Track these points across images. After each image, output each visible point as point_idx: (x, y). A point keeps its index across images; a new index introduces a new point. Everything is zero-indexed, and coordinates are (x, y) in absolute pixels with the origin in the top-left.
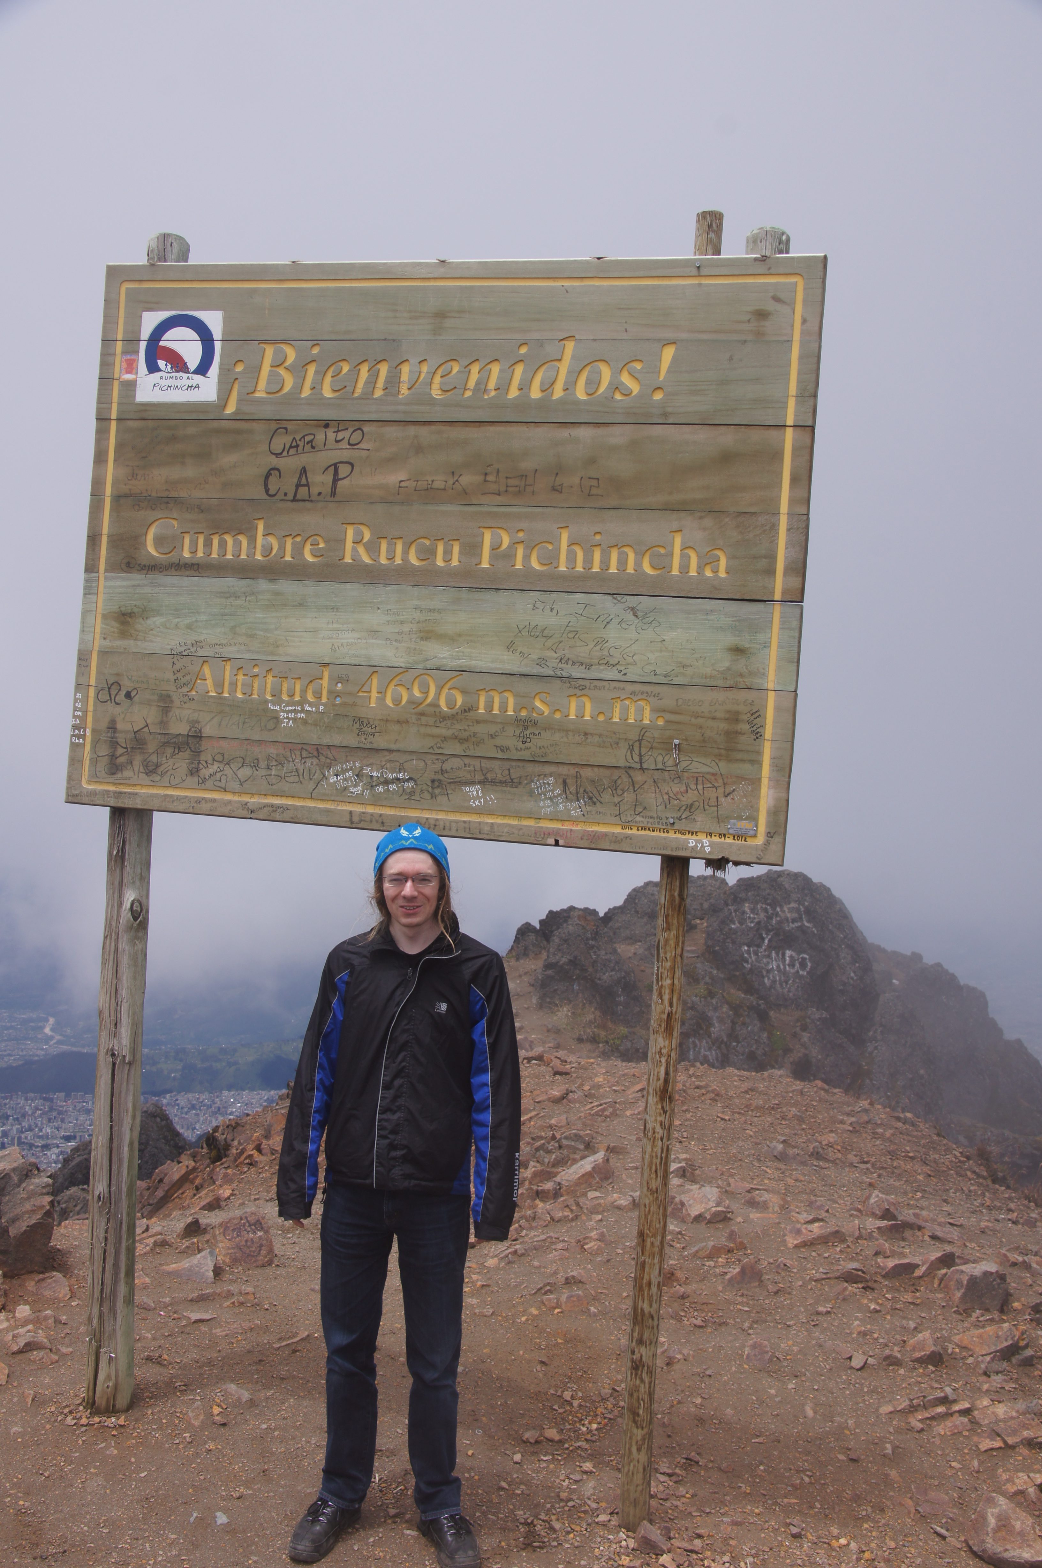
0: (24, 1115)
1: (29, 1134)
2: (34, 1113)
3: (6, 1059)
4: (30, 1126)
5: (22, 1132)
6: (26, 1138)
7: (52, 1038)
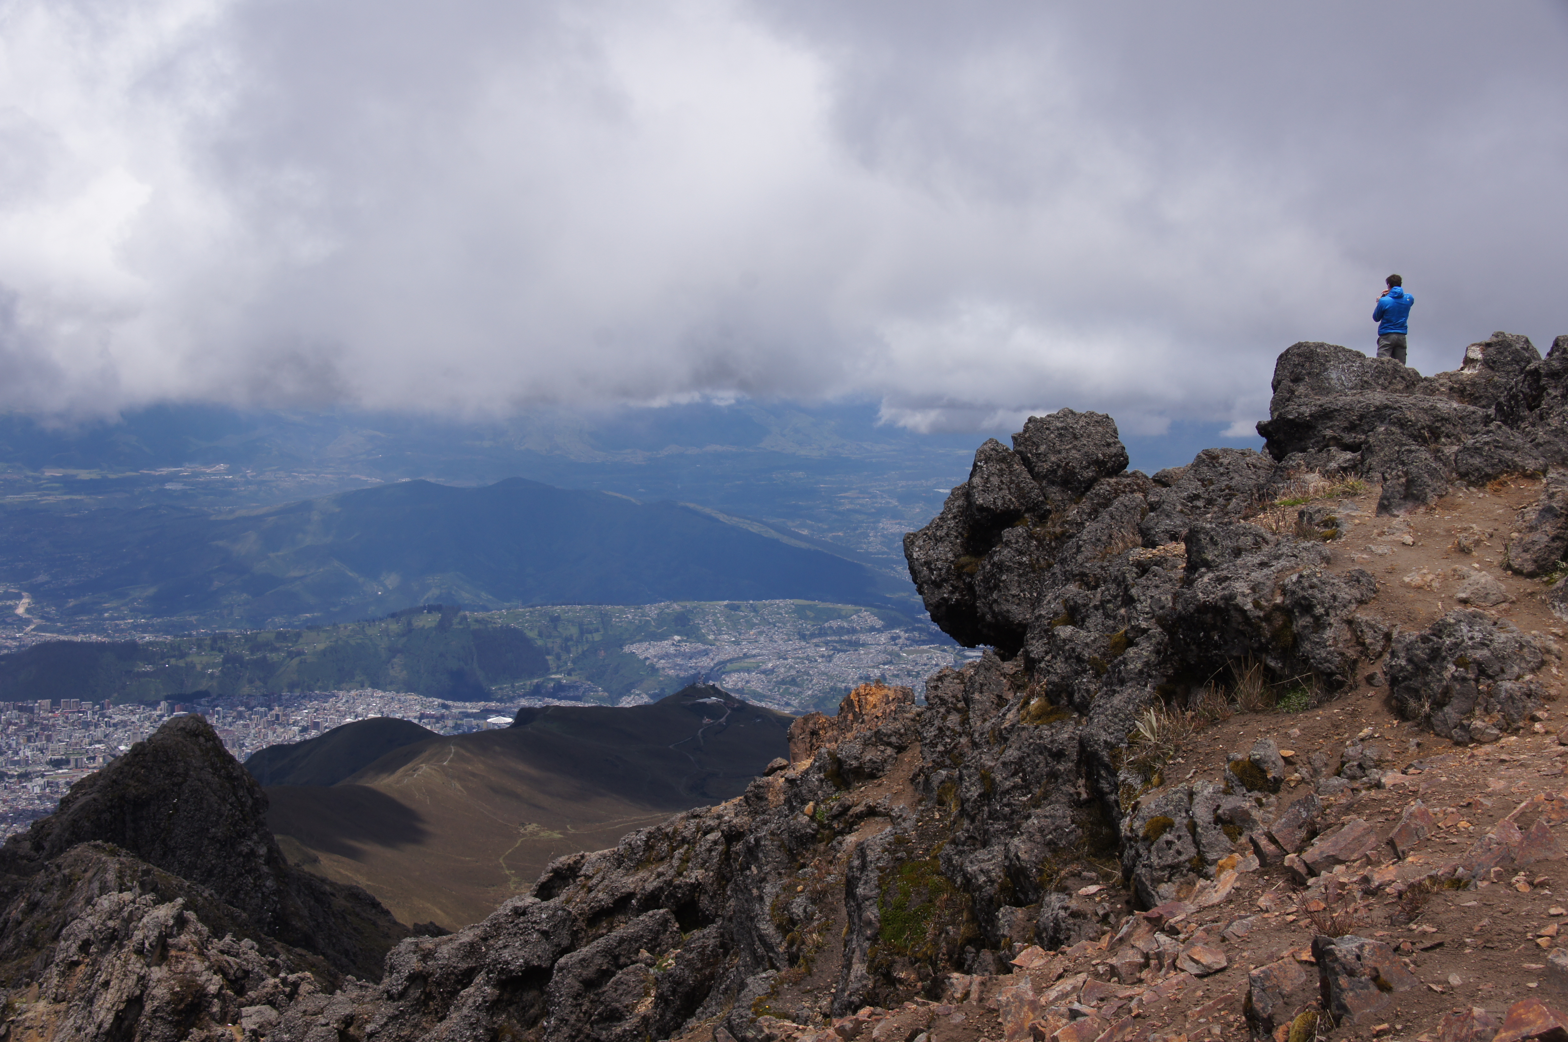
7: (28, 621)
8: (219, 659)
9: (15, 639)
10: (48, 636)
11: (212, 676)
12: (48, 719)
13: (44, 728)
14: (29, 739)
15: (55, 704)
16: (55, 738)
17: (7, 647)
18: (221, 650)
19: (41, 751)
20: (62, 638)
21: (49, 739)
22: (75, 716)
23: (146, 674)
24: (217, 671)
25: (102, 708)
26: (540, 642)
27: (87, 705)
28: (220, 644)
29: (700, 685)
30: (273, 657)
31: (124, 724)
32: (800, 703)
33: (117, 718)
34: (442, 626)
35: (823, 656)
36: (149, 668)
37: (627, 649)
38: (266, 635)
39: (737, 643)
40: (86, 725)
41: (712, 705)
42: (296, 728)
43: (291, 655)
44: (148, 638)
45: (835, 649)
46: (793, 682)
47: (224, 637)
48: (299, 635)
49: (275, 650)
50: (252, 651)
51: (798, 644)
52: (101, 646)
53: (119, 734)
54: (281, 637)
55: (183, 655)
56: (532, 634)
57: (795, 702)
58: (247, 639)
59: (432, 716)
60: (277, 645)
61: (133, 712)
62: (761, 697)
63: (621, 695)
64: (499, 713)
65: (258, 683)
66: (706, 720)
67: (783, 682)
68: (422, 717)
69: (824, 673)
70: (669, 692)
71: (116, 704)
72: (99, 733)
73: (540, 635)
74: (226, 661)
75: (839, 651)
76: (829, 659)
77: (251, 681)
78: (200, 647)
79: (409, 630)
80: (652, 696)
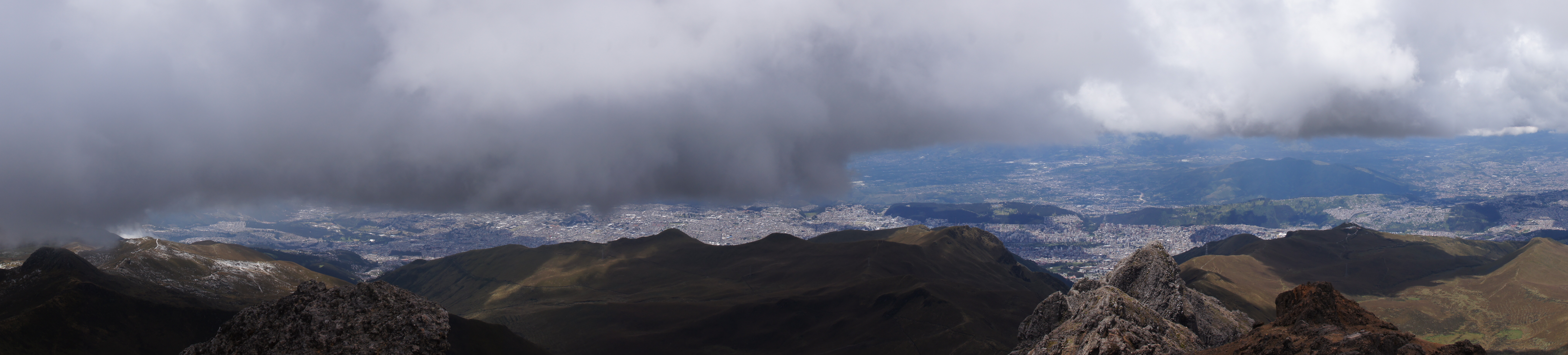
0: (1131, 234)
1: (1134, 242)
2: (1135, 233)
3: (1124, 210)
4: (1134, 238)
5: (1131, 241)
6: (1133, 243)
7: (1142, 201)
8: (1196, 214)
9: (1139, 206)
10: (1148, 206)
11: (1194, 219)
12: (1147, 231)
13: (1146, 233)
14: (1142, 236)
15: (1149, 226)
16: (1149, 237)
17: (1137, 209)
18: (1197, 211)
19: (1145, 240)
20: (1151, 206)
21: (1147, 236)
22: (1155, 230)
23: (1175, 218)
24: (1196, 218)
25: (1162, 228)
26: (1295, 210)
27: (1158, 227)
28: (1197, 209)
29: (1347, 223)
30: (1213, 214)
31: (1169, 233)
32: (1381, 227)
33: (1167, 231)
34: (1265, 205)
35: (1388, 212)
36: (1176, 216)
37: (1324, 211)
38: (1211, 207)
39: (1361, 208)
40: (1158, 233)
41: (1350, 229)
42: (1219, 236)
43: (1218, 213)
44: (1176, 207)
45: (1392, 209)
46: (1379, 220)
47: (1198, 207)
48: (1220, 207)
49: (1213, 211)
50: (1206, 212)
51: (1380, 208)
52: (1162, 209)
53: (1167, 236)
54: (1215, 207)
55: (1186, 213)
56: (1293, 207)
57: (1380, 227)
58: (1205, 208)
59: (1261, 233)
60: (1214, 210)
61: (1171, 230)
62: (1368, 225)
63: (1322, 226)
64: (1282, 232)
65: (1208, 222)
66: (1349, 234)
67: (1376, 220)
68: (1258, 233)
69: (1389, 217)
70: (1338, 225)
71: (1166, 227)
72: (1161, 235)
73: (1296, 207)
74: (1198, 215)
75: (1394, 210)
76: (1391, 213)
77: (1206, 221)
78: (1191, 210)
79: (1254, 206)
80: (1332, 226)
